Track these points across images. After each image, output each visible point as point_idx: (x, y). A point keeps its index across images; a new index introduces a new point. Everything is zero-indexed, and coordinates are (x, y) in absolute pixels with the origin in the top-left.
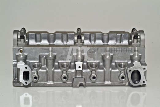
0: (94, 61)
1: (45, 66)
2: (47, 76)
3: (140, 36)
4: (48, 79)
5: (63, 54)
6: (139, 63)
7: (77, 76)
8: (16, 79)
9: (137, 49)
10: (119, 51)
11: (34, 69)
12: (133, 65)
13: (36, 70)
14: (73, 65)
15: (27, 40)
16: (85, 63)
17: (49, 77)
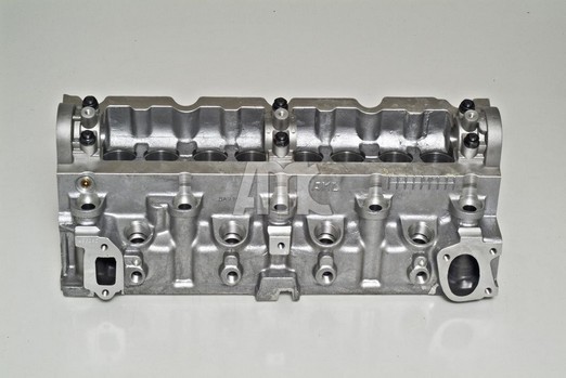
0: (329, 217)
1: (167, 232)
2: (174, 264)
3: (486, 134)
4: (178, 272)
5: (227, 194)
6: (478, 230)
7: (272, 266)
8: (71, 267)
9: (472, 181)
10: (413, 185)
11: (133, 248)
12: (458, 238)
13: (139, 249)
14: (259, 228)
15: (103, 137)
16: (299, 220)
17: (181, 268)
